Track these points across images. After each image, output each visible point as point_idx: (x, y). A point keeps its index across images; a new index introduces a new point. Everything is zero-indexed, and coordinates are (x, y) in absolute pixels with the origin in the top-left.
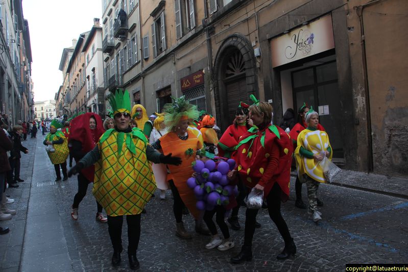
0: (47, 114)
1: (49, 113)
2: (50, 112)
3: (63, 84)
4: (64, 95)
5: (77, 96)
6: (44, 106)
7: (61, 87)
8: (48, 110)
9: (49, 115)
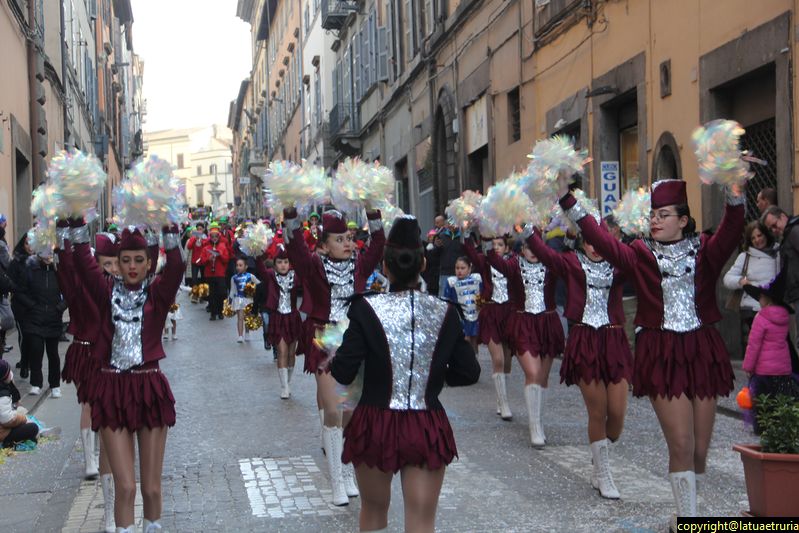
0: (200, 187)
1: (207, 180)
2: (212, 179)
3: (252, 74)
4: (253, 121)
5: (285, 132)
6: (188, 150)
7: (245, 86)
8: (206, 170)
9: (207, 188)
